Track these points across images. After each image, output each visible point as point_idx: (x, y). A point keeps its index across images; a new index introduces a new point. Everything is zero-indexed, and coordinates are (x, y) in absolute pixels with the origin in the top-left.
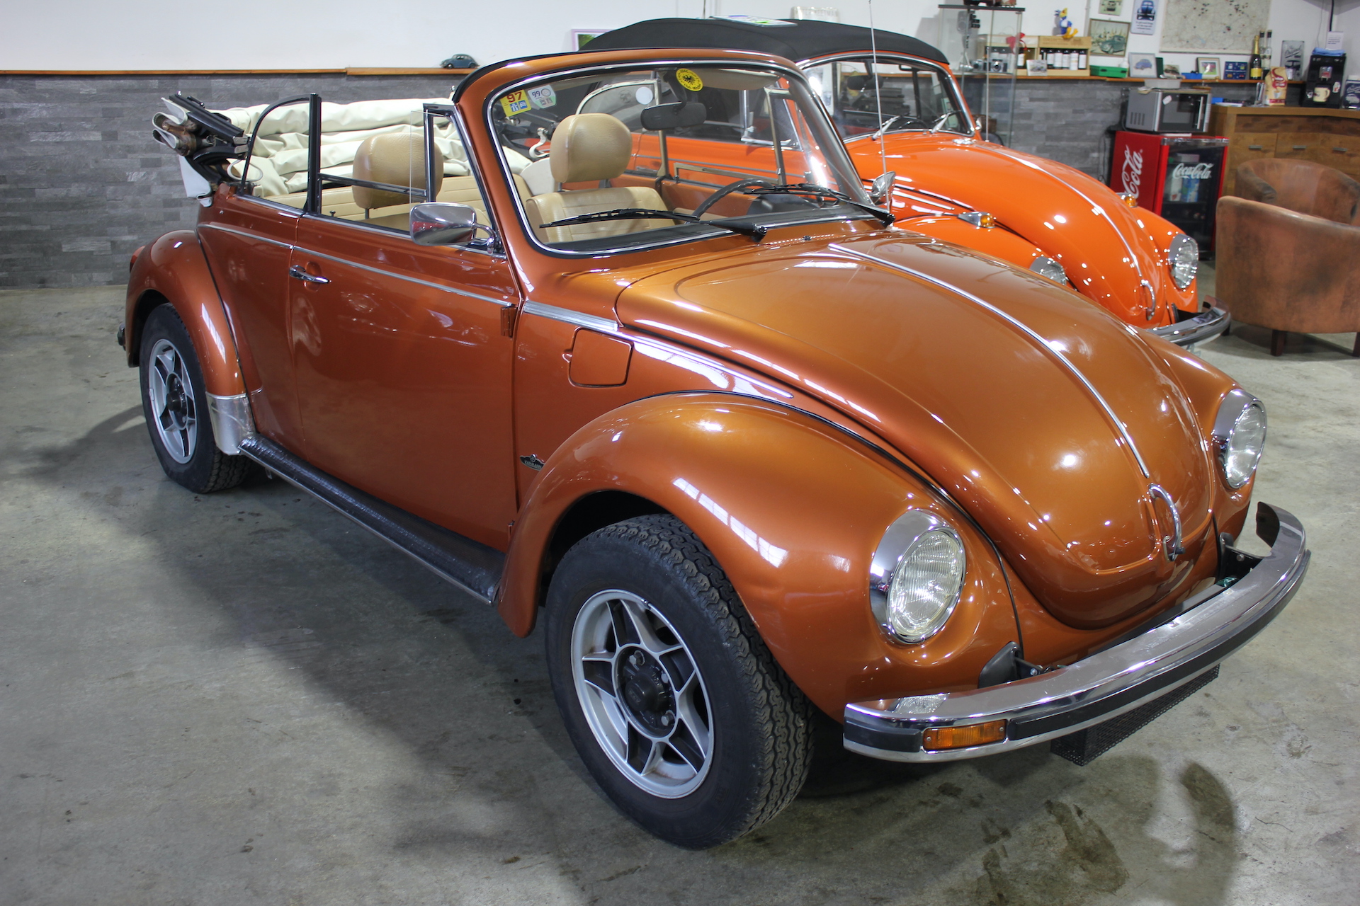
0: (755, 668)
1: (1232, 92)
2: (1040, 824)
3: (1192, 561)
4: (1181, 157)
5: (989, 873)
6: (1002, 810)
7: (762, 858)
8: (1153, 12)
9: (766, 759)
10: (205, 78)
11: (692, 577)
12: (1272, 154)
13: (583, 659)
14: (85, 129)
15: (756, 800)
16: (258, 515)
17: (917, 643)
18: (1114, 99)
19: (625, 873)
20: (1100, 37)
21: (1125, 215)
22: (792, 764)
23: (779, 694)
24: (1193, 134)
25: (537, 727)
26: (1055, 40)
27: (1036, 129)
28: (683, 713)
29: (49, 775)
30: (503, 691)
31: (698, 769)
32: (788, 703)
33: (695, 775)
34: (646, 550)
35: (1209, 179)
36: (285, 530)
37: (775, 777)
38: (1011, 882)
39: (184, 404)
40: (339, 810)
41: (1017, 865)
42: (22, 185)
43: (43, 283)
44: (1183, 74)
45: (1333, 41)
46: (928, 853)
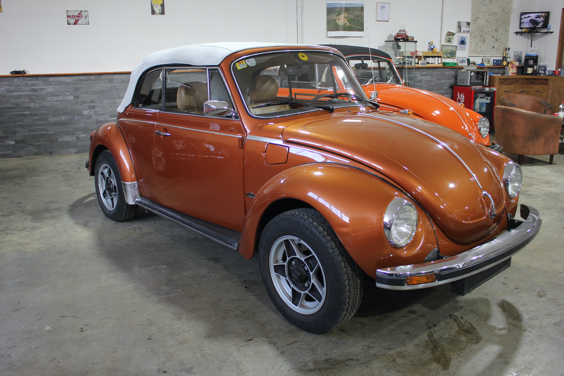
0: (341, 259)
1: (496, 71)
2: (447, 322)
3: (498, 223)
4: (479, 95)
5: (430, 339)
6: (433, 318)
7: (344, 336)
8: (465, 42)
9: (346, 294)
10: (111, 75)
11: (316, 227)
12: (513, 93)
13: (274, 264)
14: (67, 95)
15: (343, 311)
16: (141, 228)
17: (401, 247)
18: (452, 74)
19: (293, 343)
20: (446, 51)
21: (462, 111)
22: (356, 297)
23: (350, 270)
24: (483, 86)
25: (255, 296)
26: (429, 53)
27: (423, 86)
28: (313, 281)
29: (73, 316)
30: (240, 284)
31: (320, 301)
32: (354, 273)
33: (319, 304)
34: (298, 219)
35: (490, 102)
36: (152, 233)
37: (350, 301)
38: (439, 341)
39: (112, 188)
40: (183, 325)
41: (440, 336)
42: (43, 117)
43: (51, 153)
44: (477, 64)
45: (533, 51)
46: (406, 333)
